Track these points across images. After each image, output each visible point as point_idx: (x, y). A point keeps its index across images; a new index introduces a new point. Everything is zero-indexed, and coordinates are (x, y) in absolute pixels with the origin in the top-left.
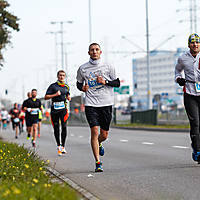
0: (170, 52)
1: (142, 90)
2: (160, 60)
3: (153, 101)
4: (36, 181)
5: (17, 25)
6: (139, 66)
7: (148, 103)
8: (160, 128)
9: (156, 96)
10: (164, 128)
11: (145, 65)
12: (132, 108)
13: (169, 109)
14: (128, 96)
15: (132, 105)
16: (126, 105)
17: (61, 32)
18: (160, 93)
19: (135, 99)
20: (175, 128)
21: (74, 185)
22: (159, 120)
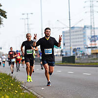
0: (81, 27)
1: (67, 46)
2: (76, 32)
3: (73, 52)
4: (16, 92)
5: (6, 15)
6: (65, 35)
7: (70, 53)
8: (76, 65)
9: (74, 49)
10: (78, 65)
11: (69, 34)
12: (63, 55)
13: (81, 55)
14: (61, 49)
15: (63, 54)
16: (60, 54)
17: (27, 19)
18: (76, 47)
19: (64, 51)
20: (84, 65)
21: (35, 93)
22: (76, 61)
